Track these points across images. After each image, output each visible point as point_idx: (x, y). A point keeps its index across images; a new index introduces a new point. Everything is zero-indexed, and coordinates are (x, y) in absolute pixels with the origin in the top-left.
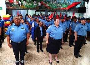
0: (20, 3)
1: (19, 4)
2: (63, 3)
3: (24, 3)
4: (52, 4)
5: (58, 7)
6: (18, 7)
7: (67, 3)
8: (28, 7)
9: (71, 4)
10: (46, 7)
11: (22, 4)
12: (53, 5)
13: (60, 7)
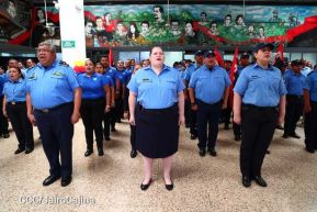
0: (133, 30)
1: (130, 34)
2: (271, 23)
3: (144, 29)
4: (228, 28)
5: (251, 36)
6: (127, 43)
7: (286, 19)
8: (156, 40)
9: (302, 22)
10: (209, 38)
11: (137, 33)
12: (232, 30)
13: (259, 34)
